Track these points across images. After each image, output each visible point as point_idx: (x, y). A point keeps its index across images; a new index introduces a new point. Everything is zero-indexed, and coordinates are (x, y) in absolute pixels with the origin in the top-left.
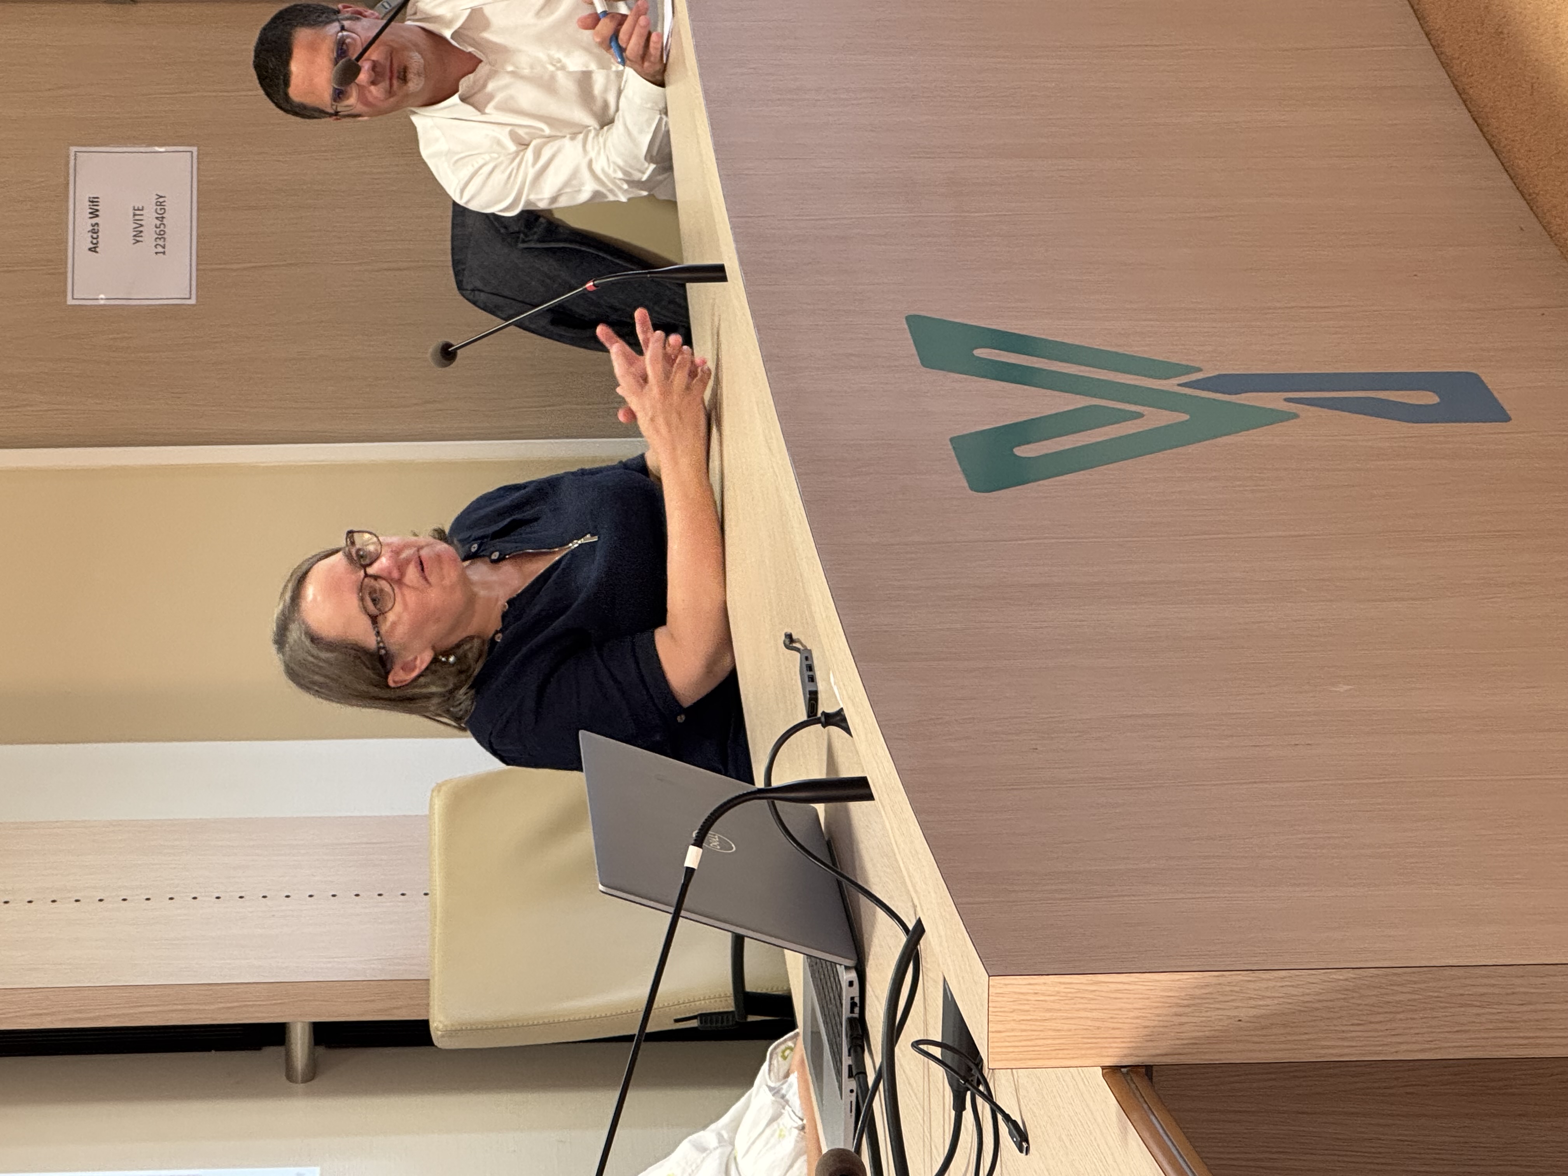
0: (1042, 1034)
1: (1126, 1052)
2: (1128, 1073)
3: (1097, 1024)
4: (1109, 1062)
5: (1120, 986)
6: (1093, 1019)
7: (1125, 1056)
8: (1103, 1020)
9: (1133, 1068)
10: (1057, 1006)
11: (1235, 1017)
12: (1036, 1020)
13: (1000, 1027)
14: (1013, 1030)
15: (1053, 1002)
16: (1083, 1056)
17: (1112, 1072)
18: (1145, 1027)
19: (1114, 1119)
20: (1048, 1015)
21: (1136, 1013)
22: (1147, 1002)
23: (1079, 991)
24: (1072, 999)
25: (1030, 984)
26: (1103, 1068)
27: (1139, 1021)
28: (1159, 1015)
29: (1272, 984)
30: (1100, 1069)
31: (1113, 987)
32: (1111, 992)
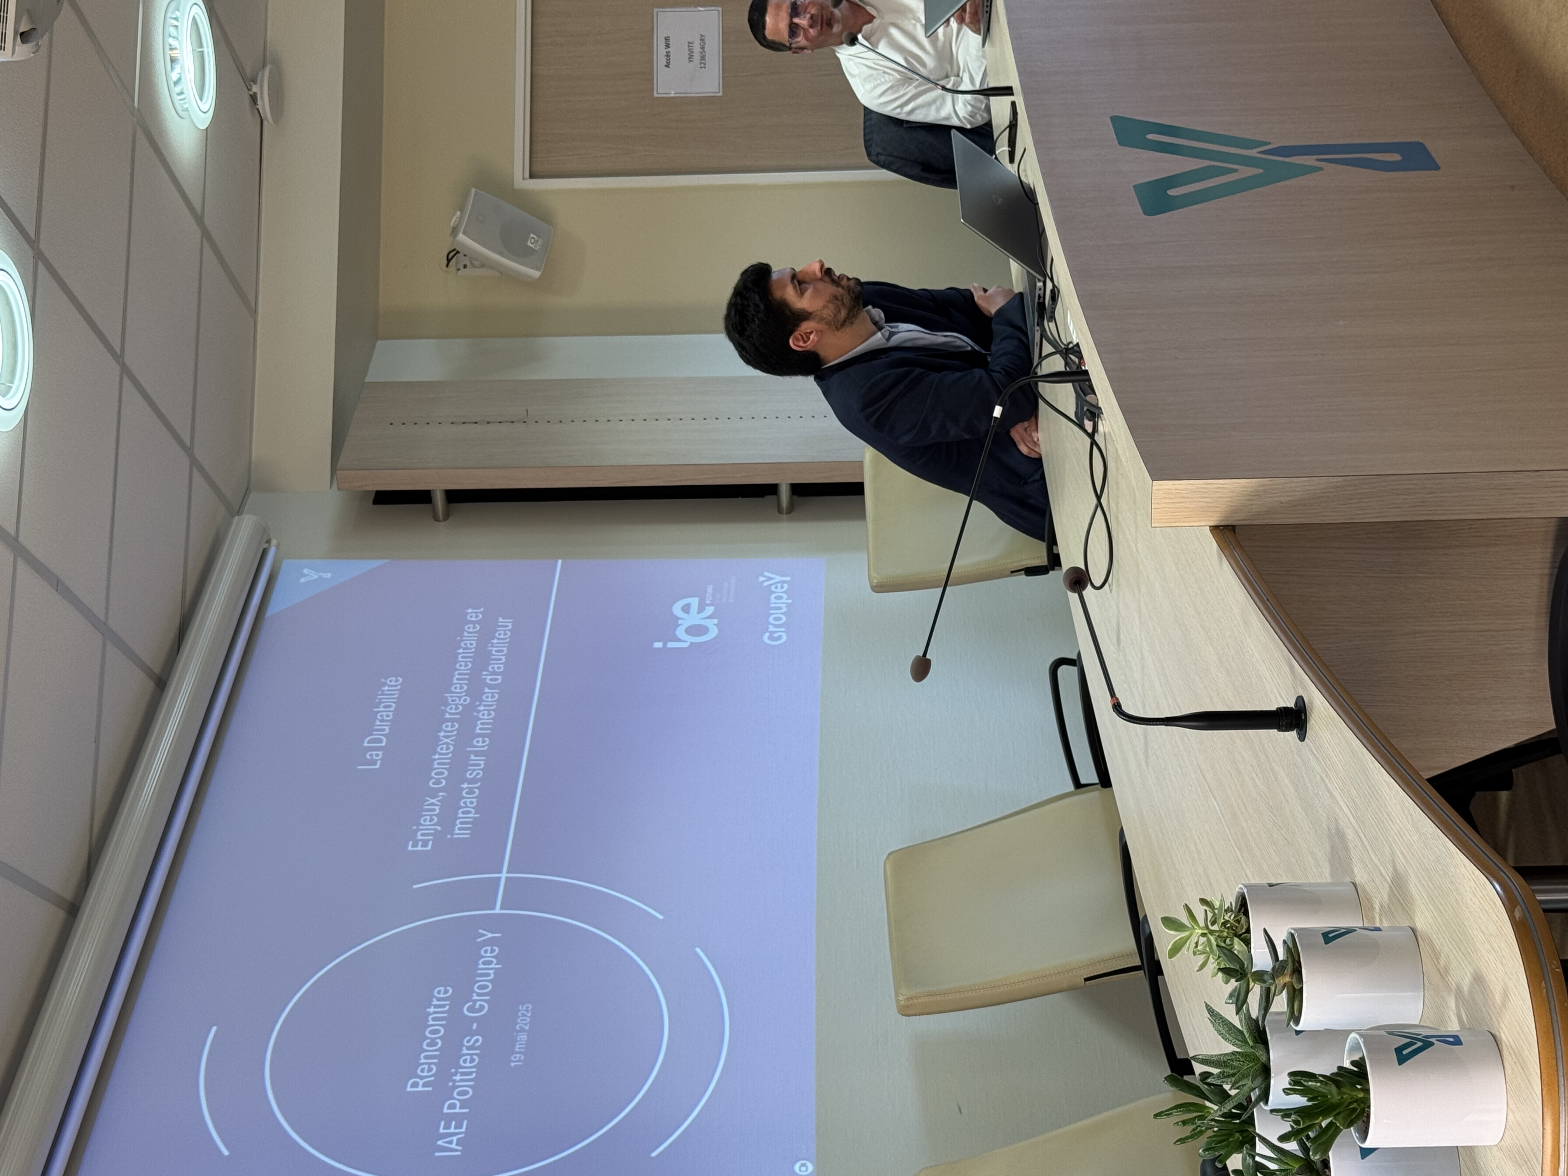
0: (1179, 510)
1: (1222, 518)
2: (1223, 529)
3: (1208, 504)
4: (1213, 524)
5: (1220, 486)
6: (1205, 502)
7: (1220, 521)
8: (1211, 503)
9: (1226, 527)
10: (1187, 495)
11: (1277, 501)
12: (1176, 503)
13: (1157, 506)
14: (1164, 508)
15: (1186, 493)
16: (1199, 521)
17: (1215, 529)
18: (1232, 506)
19: (1216, 553)
20: (1182, 500)
21: (1228, 499)
22: (1234, 494)
23: (1198, 488)
24: (1195, 492)
25: (1173, 485)
26: (1210, 527)
27: (1229, 503)
28: (1239, 500)
29: (1298, 485)
30: (1208, 527)
31: (1216, 486)
32: (1215, 488)
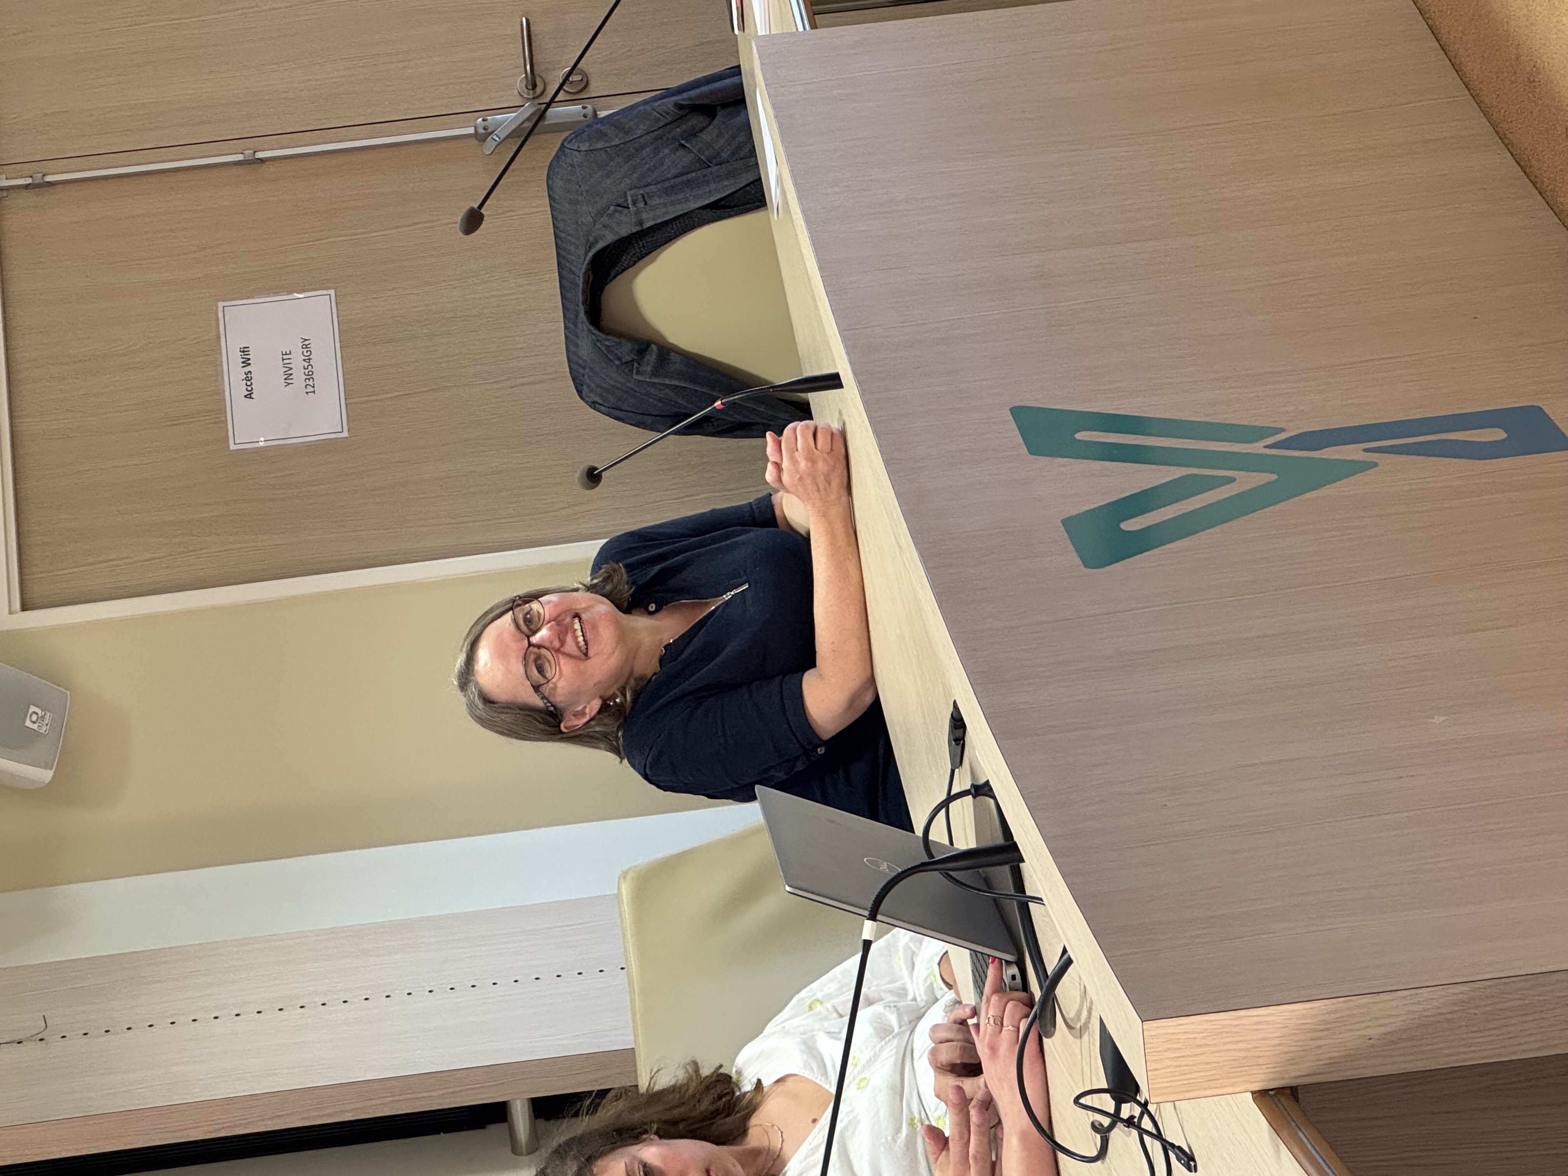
0: (1195, 1068)
1: (1272, 1076)
2: (1275, 1095)
3: (1244, 1054)
4: (1257, 1087)
5: (1260, 1019)
6: (1240, 1050)
7: (1271, 1080)
8: (1248, 1050)
9: (1280, 1091)
10: (1206, 1042)
11: (1363, 1036)
12: (1189, 1056)
13: (1156, 1066)
14: (1169, 1067)
15: (1203, 1038)
16: (1235, 1084)
17: (1262, 1096)
18: (1287, 1053)
19: (1267, 1137)
20: (1199, 1050)
21: (1276, 1042)
22: (1286, 1031)
23: (1224, 1026)
24: (1219, 1034)
25: (1180, 1025)
26: (1253, 1093)
27: (1280, 1048)
28: (1296, 1041)
29: (1395, 1003)
30: (1250, 1094)
31: (1256, 1019)
32: (1252, 1024)
